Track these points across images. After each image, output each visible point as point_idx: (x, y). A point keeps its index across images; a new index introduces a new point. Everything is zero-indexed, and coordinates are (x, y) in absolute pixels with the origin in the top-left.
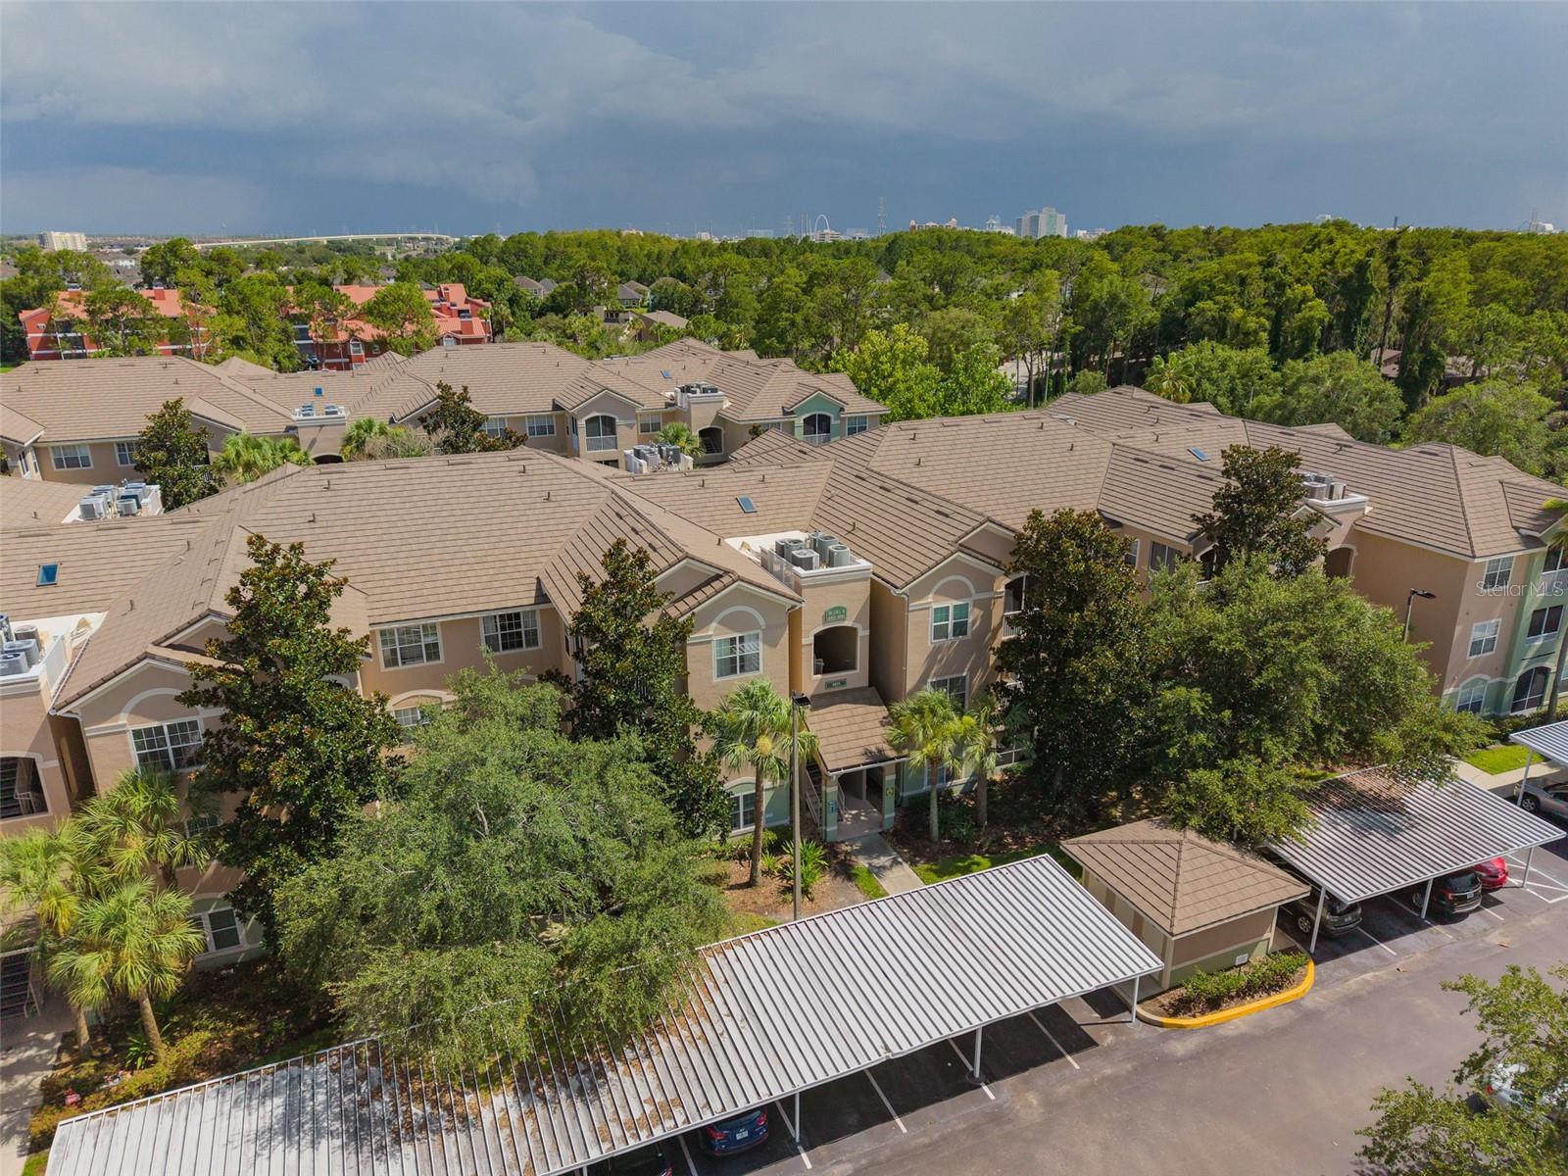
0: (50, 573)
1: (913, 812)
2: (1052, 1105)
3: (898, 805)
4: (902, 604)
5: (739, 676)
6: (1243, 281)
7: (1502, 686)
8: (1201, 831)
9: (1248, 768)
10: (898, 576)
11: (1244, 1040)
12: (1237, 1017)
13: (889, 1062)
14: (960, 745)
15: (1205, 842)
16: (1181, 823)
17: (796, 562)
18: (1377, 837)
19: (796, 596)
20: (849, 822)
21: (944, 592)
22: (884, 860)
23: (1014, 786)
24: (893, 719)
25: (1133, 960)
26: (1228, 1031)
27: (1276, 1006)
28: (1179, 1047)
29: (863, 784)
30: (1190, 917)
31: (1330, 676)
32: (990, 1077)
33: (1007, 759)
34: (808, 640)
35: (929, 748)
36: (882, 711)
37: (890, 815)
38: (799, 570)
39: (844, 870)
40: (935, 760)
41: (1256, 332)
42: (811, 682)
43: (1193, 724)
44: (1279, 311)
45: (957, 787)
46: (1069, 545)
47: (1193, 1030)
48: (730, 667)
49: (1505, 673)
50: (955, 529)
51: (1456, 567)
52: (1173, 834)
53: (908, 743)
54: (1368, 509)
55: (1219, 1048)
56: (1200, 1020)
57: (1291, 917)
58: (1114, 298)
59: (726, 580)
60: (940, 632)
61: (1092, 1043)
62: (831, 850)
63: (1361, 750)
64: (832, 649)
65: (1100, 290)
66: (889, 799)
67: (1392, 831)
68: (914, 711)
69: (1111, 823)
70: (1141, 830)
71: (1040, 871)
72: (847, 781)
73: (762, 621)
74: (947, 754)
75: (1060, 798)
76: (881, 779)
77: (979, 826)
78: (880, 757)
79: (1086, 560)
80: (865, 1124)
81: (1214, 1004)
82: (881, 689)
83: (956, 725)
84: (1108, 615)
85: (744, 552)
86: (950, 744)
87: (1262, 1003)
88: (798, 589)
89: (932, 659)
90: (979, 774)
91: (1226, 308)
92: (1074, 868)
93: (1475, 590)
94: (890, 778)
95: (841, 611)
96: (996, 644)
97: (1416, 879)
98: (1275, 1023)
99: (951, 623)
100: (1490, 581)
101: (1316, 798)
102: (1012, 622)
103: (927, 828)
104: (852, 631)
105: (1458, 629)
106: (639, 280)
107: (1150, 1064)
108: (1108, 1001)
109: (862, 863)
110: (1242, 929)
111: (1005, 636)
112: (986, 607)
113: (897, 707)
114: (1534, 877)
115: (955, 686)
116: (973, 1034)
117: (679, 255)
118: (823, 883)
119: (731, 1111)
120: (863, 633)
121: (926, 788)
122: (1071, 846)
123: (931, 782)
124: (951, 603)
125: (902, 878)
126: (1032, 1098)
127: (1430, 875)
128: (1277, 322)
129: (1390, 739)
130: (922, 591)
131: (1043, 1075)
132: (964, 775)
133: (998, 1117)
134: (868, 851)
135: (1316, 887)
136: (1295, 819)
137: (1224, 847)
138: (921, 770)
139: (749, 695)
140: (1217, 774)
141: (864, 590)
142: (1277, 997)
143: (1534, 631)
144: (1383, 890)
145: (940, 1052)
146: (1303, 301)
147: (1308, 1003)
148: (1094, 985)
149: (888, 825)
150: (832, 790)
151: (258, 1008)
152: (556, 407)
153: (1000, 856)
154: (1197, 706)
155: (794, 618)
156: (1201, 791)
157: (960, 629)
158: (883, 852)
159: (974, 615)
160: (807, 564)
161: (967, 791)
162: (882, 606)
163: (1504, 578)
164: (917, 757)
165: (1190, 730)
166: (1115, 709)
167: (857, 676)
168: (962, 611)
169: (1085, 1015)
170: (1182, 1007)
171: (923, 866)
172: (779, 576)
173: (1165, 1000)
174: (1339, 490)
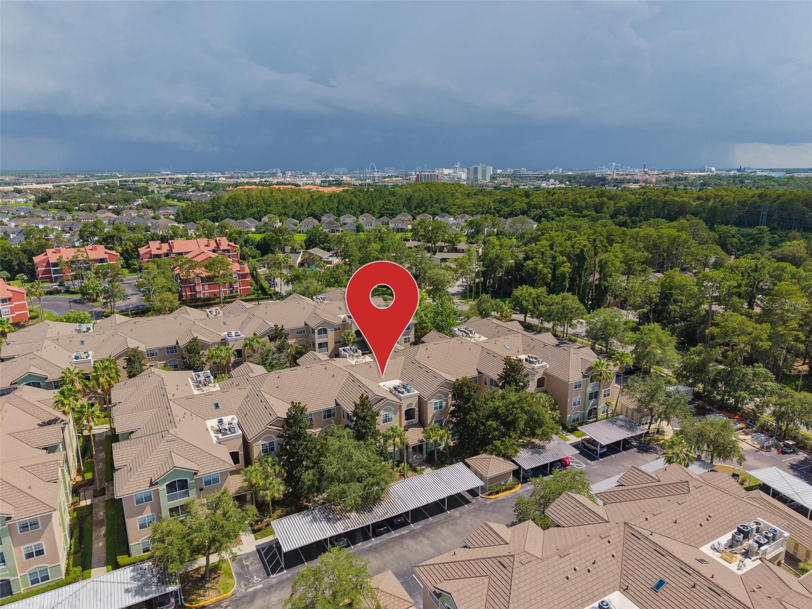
0: (217, 406)
1: (431, 454)
2: (461, 514)
3: (427, 454)
4: (426, 402)
5: (388, 423)
6: (542, 253)
7: (584, 414)
8: (496, 455)
9: (507, 439)
10: (425, 396)
11: (503, 500)
12: (502, 496)
13: (428, 504)
14: (441, 439)
15: (497, 457)
16: (491, 453)
17: (399, 392)
18: (537, 455)
19: (400, 402)
20: (415, 457)
21: (436, 398)
22: (424, 467)
23: (455, 447)
24: (425, 432)
25: (477, 483)
26: (500, 498)
27: (510, 493)
28: (488, 502)
29: (418, 449)
30: (490, 474)
31: (525, 417)
32: (449, 509)
33: (454, 440)
34: (403, 412)
35: (434, 439)
36: (422, 429)
37: (425, 456)
38: (400, 394)
39: (414, 470)
40: (436, 441)
41: (547, 274)
42: (404, 422)
43: (495, 430)
44: (555, 266)
45: (441, 448)
46: (465, 388)
47: (492, 499)
48: (385, 421)
49: (584, 410)
50: (439, 382)
51: (566, 384)
52: (490, 456)
53: (429, 437)
54: (548, 366)
55: (497, 501)
56: (494, 496)
57: (516, 473)
58: (497, 256)
59: (385, 400)
60: (436, 408)
61: (470, 502)
62: (411, 466)
63: (533, 435)
64: (409, 414)
65: (492, 253)
66: (424, 452)
67: (540, 453)
68: (430, 429)
69: (479, 454)
70: (484, 456)
71: (460, 466)
72: (414, 448)
73: (393, 409)
74: (438, 440)
75: (467, 449)
76: (422, 447)
77: (447, 457)
78: (422, 441)
79: (469, 391)
80: (424, 519)
81: (497, 493)
82: (422, 423)
83: (441, 432)
84: (474, 404)
85: (385, 388)
86: (439, 438)
87: (508, 492)
88: (401, 400)
89: (433, 417)
90: (447, 444)
91: (537, 264)
92: (468, 466)
93: (572, 390)
94: (425, 446)
95: (411, 404)
96: (449, 412)
97: (546, 462)
98: (510, 496)
99: (438, 406)
100: (576, 387)
101: (524, 446)
102: (453, 405)
103: (434, 459)
104: (414, 409)
105: (569, 400)
106: (293, 217)
107: (482, 506)
108: (473, 492)
109: (419, 468)
110: (504, 476)
111: (452, 408)
112: (446, 401)
113: (426, 428)
114: (576, 463)
115: (440, 422)
116: (444, 499)
117: (311, 204)
118: (410, 473)
119: (398, 513)
120: (417, 409)
121: (433, 449)
122: (467, 461)
123: (435, 447)
124: (438, 401)
125: (429, 470)
126: (457, 513)
127: (549, 462)
128: (554, 270)
129: (539, 432)
130: (431, 398)
131: (460, 509)
132: (443, 445)
133: (450, 516)
134: (419, 465)
135: (520, 467)
136: (516, 452)
137: (501, 459)
138: (432, 444)
139: (392, 428)
140: (500, 441)
141: (417, 398)
142: (511, 491)
143: (591, 398)
144: (537, 465)
145: (436, 503)
146: (563, 263)
147: (518, 492)
148: (469, 488)
149: (425, 458)
150: (410, 450)
151: (288, 506)
152: (306, 324)
153: (451, 463)
154: (495, 425)
155: (400, 407)
156: (496, 447)
157: (441, 407)
158: (423, 465)
159: (444, 404)
160: (403, 393)
161: (444, 449)
162: (421, 402)
163: (580, 386)
164: (431, 441)
165: (494, 431)
166: (477, 427)
167: (415, 420)
168: (441, 403)
169: (469, 497)
170: (491, 494)
171: (433, 468)
172: (395, 395)
173: (487, 493)
174: (540, 361)
